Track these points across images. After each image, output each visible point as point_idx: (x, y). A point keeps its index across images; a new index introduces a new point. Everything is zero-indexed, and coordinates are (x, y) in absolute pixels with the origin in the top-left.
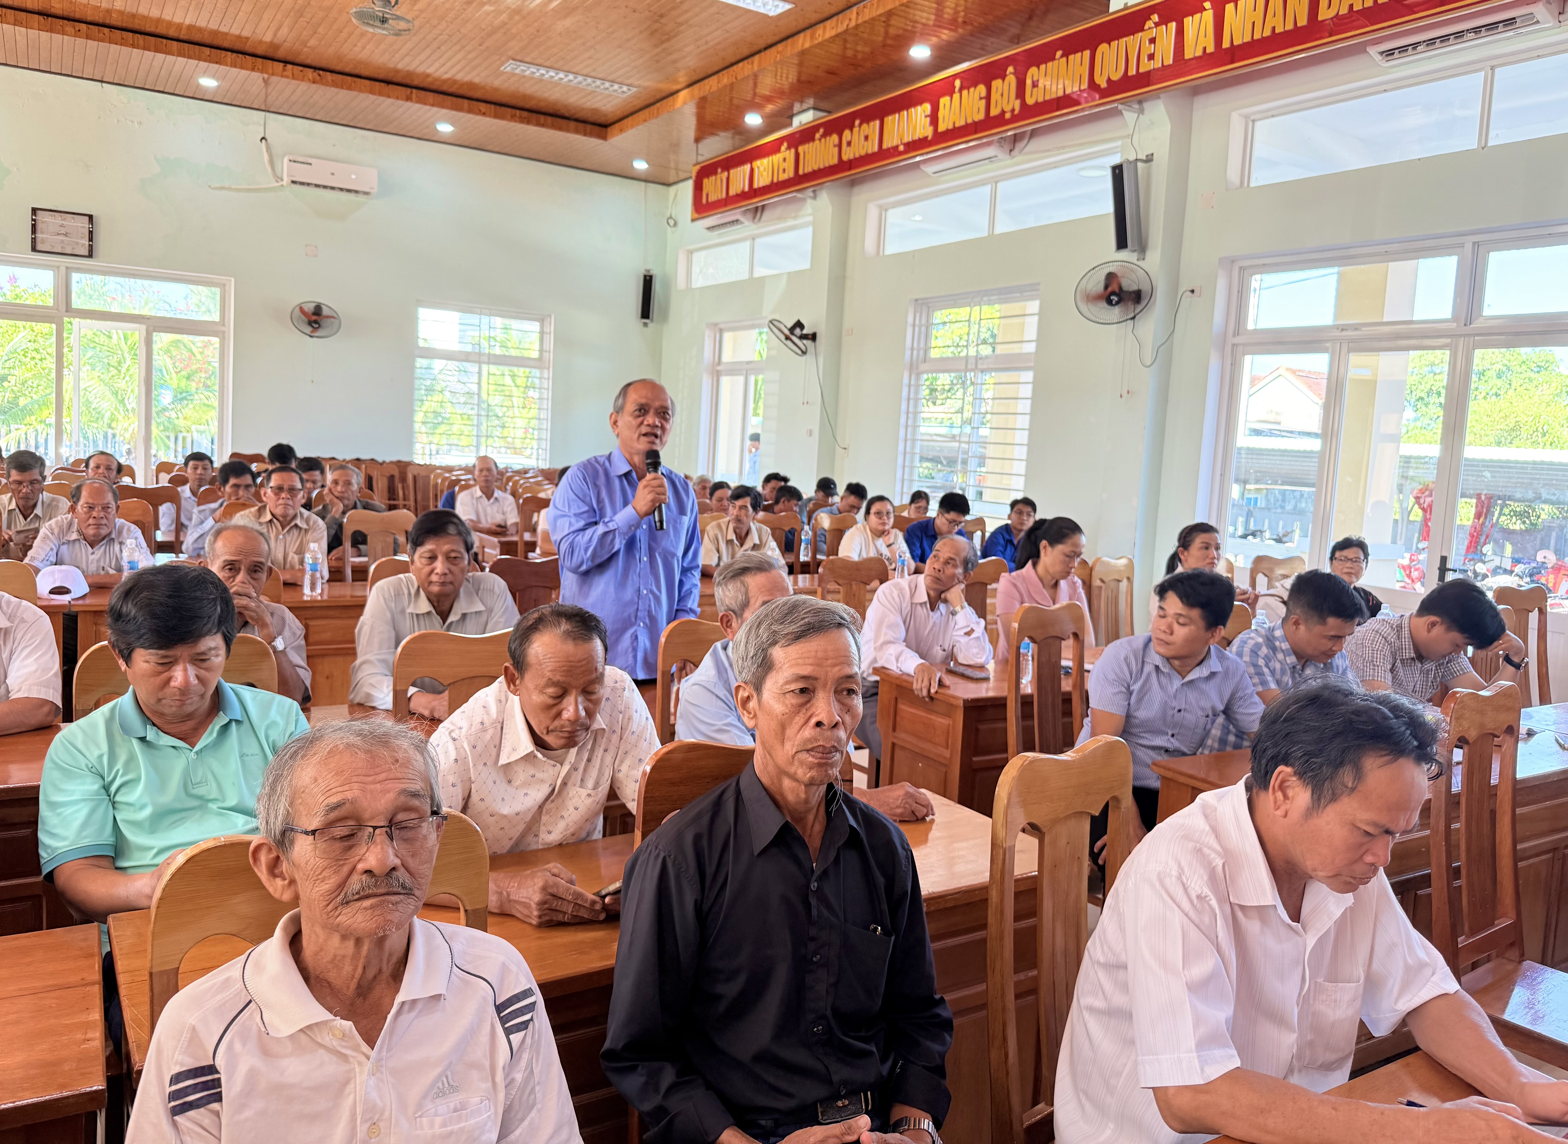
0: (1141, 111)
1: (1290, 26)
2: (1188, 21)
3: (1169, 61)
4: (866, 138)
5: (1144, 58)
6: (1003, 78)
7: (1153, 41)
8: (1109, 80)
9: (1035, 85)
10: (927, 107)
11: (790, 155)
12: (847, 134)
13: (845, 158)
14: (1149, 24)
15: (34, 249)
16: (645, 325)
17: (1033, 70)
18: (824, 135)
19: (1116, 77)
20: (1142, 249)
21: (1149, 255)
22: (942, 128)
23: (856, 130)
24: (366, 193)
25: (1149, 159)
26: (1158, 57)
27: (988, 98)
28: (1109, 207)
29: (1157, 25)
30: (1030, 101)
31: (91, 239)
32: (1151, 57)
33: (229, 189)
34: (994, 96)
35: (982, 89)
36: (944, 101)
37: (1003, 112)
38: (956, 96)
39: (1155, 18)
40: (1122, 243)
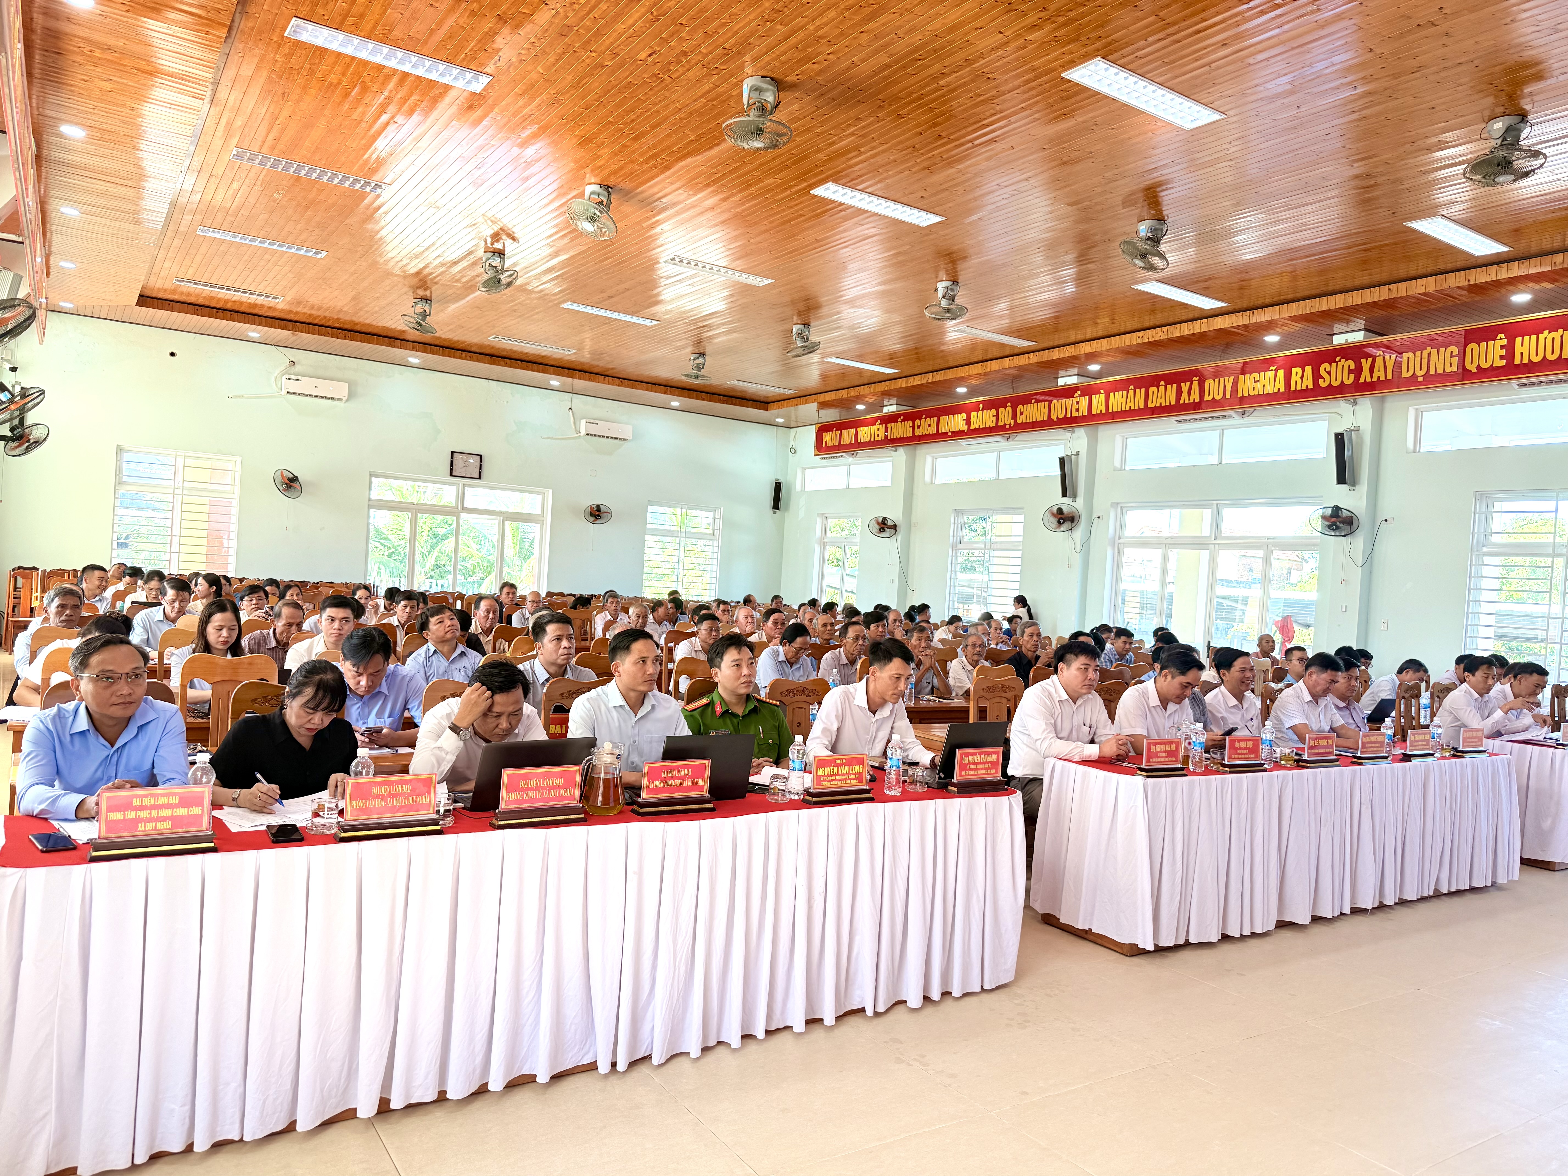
0: (1073, 432)
1: (1136, 407)
2: (1093, 397)
3: (1085, 413)
4: (929, 426)
5: (1074, 410)
6: (1005, 407)
7: (1078, 403)
8: (1057, 418)
9: (1022, 414)
10: (964, 415)
11: (882, 428)
12: (917, 422)
13: (916, 434)
14: (1076, 395)
15: (451, 475)
16: (775, 513)
17: (1020, 407)
18: (902, 420)
19: (1061, 417)
20: (1074, 496)
21: (1078, 499)
22: (972, 427)
23: (923, 420)
24: (625, 440)
25: (1078, 454)
26: (1080, 410)
27: (997, 416)
28: (1059, 473)
29: (1080, 396)
30: (1019, 421)
31: (480, 469)
32: (1077, 410)
33: (552, 438)
34: (1001, 416)
35: (994, 411)
36: (974, 414)
37: (1005, 425)
38: (980, 413)
39: (1079, 392)
40: (1064, 494)
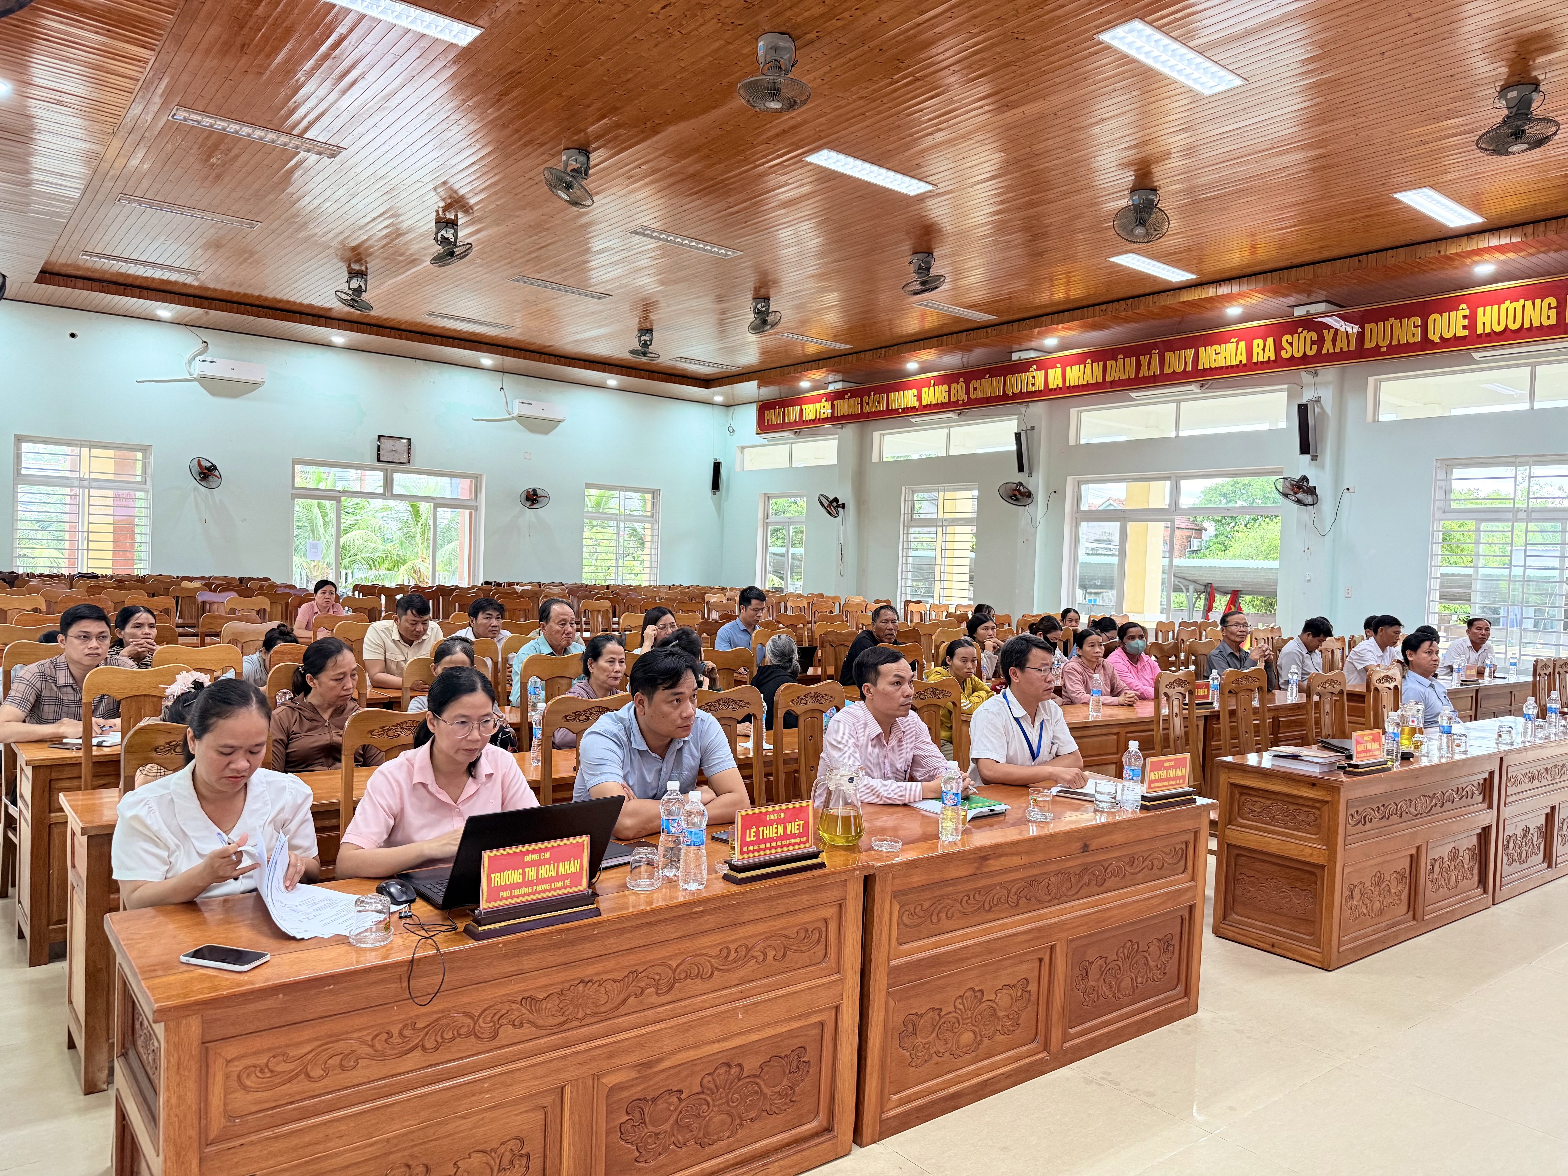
0: (1028, 406)
1: (1095, 381)
2: (1050, 371)
3: (1042, 388)
4: (878, 402)
5: (1030, 385)
6: (958, 383)
7: (1034, 377)
8: (1013, 393)
9: (975, 389)
10: (915, 392)
11: (828, 404)
12: (865, 398)
13: (865, 411)
14: (1032, 369)
15: (377, 460)
16: (715, 494)
17: (974, 382)
18: (850, 398)
19: (1016, 392)
20: (1032, 473)
21: (1035, 476)
22: (924, 403)
23: (871, 397)
25: (1035, 428)
26: (1036, 385)
27: (950, 391)
28: (1013, 448)
29: (1035, 370)
30: (973, 397)
31: (409, 453)
32: (1033, 385)
33: (482, 420)
34: (953, 391)
35: (946, 387)
36: (925, 390)
37: (958, 400)
38: (932, 388)
39: (1034, 367)
40: (1021, 469)
